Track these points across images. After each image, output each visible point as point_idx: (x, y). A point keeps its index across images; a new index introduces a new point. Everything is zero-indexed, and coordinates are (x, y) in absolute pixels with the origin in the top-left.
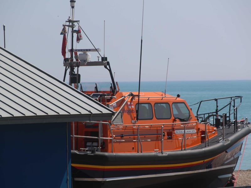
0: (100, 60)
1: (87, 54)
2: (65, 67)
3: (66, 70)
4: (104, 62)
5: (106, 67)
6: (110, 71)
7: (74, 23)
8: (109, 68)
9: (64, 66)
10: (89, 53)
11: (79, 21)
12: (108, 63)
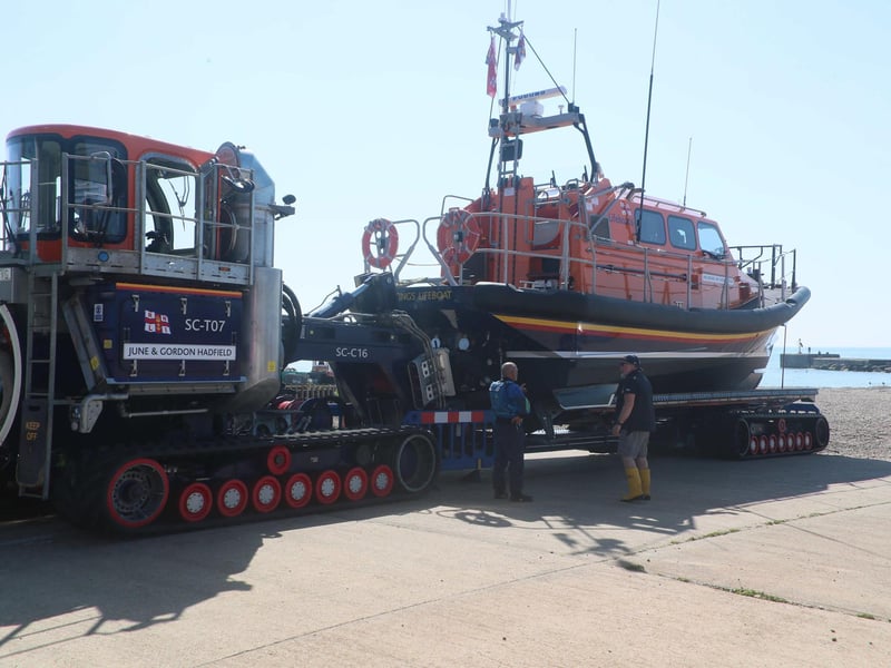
0: (565, 111)
1: (536, 103)
2: (492, 139)
3: (494, 146)
4: (574, 116)
5: (576, 126)
6: (585, 133)
7: (512, 30)
8: (582, 128)
9: (490, 135)
10: (542, 101)
11: (522, 22)
12: (582, 118)
